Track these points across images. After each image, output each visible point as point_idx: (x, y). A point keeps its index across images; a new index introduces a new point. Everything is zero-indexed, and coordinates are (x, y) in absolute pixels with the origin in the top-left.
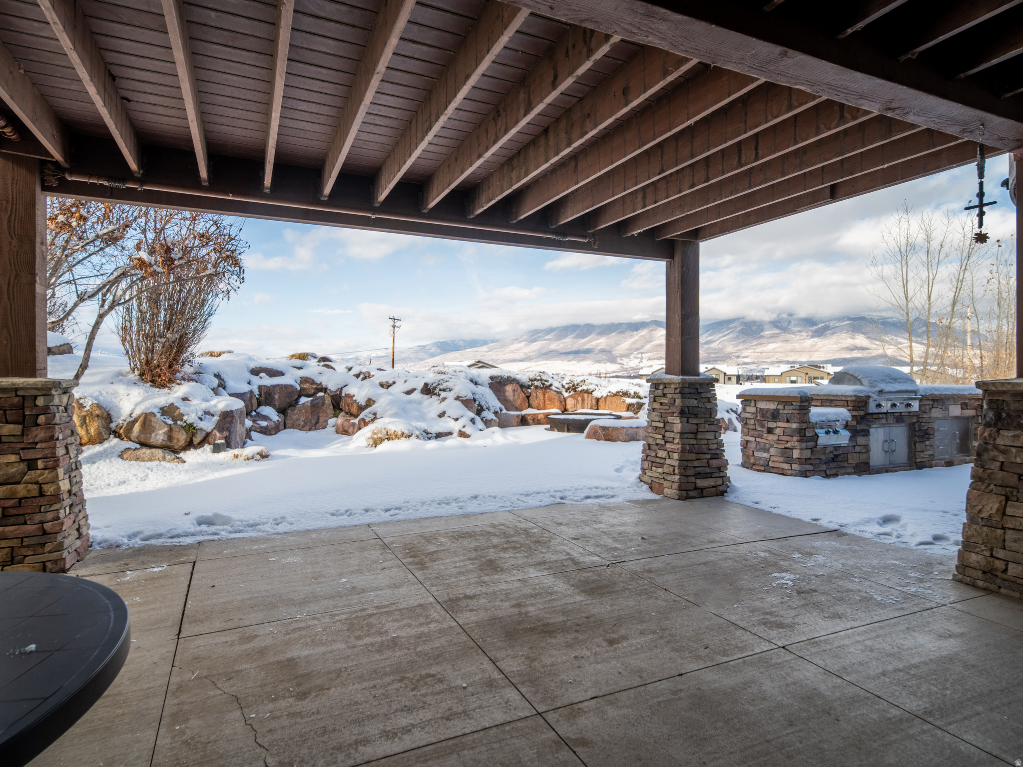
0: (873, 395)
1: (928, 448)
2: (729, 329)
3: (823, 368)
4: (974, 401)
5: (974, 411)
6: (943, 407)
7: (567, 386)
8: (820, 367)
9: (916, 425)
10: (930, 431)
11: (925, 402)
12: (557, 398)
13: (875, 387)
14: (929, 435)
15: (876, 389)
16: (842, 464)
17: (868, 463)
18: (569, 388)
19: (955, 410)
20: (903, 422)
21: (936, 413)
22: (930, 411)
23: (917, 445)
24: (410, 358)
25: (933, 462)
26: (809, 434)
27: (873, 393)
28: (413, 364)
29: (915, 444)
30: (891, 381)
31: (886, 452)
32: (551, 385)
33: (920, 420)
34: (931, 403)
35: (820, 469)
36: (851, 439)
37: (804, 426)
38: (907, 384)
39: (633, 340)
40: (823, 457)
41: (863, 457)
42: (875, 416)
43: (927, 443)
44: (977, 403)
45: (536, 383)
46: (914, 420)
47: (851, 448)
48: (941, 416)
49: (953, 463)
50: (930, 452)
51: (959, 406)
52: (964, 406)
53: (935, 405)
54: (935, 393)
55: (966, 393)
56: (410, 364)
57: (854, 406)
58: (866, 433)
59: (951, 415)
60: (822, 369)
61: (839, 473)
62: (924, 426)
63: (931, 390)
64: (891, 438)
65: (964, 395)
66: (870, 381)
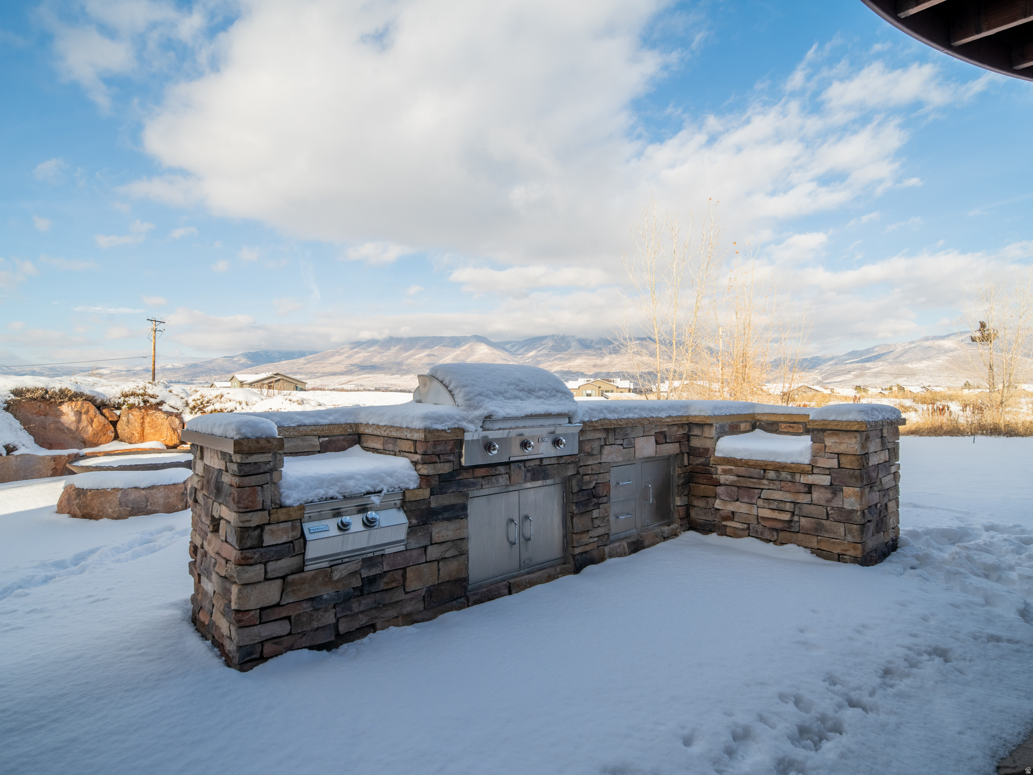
0: (471, 427)
1: (597, 522)
2: (542, 345)
3: (614, 382)
4: (675, 428)
5: (677, 445)
6: (625, 443)
7: (192, 404)
8: (610, 381)
9: (574, 482)
10: (601, 491)
11: (590, 436)
12: (166, 423)
13: (476, 408)
14: (598, 497)
15: (477, 413)
16: (388, 598)
17: (466, 579)
18: (194, 407)
19: (646, 447)
20: (545, 477)
21: (611, 454)
22: (601, 453)
23: (575, 520)
24: (215, 370)
25: (607, 549)
26: (273, 538)
27: (471, 422)
28: (218, 377)
29: (572, 518)
30: (521, 394)
31: (513, 544)
32: (161, 403)
33: (581, 470)
34: (602, 435)
35: (315, 625)
36: (412, 530)
37: (256, 519)
38: (553, 401)
39: (455, 353)
40: (327, 593)
41: (449, 569)
42: (480, 472)
43: (595, 513)
44: (681, 432)
45: (132, 400)
46: (571, 471)
47: (415, 553)
48: (620, 459)
49: (642, 542)
50: (601, 531)
51: (653, 439)
52: (661, 438)
53: (611, 440)
54: (609, 416)
55: (663, 415)
56: (214, 377)
57: (424, 454)
58: (458, 512)
59: (639, 455)
60: (612, 383)
61: (379, 623)
62: (590, 482)
63: (601, 411)
64: (523, 513)
65: (659, 419)
66: (467, 394)
